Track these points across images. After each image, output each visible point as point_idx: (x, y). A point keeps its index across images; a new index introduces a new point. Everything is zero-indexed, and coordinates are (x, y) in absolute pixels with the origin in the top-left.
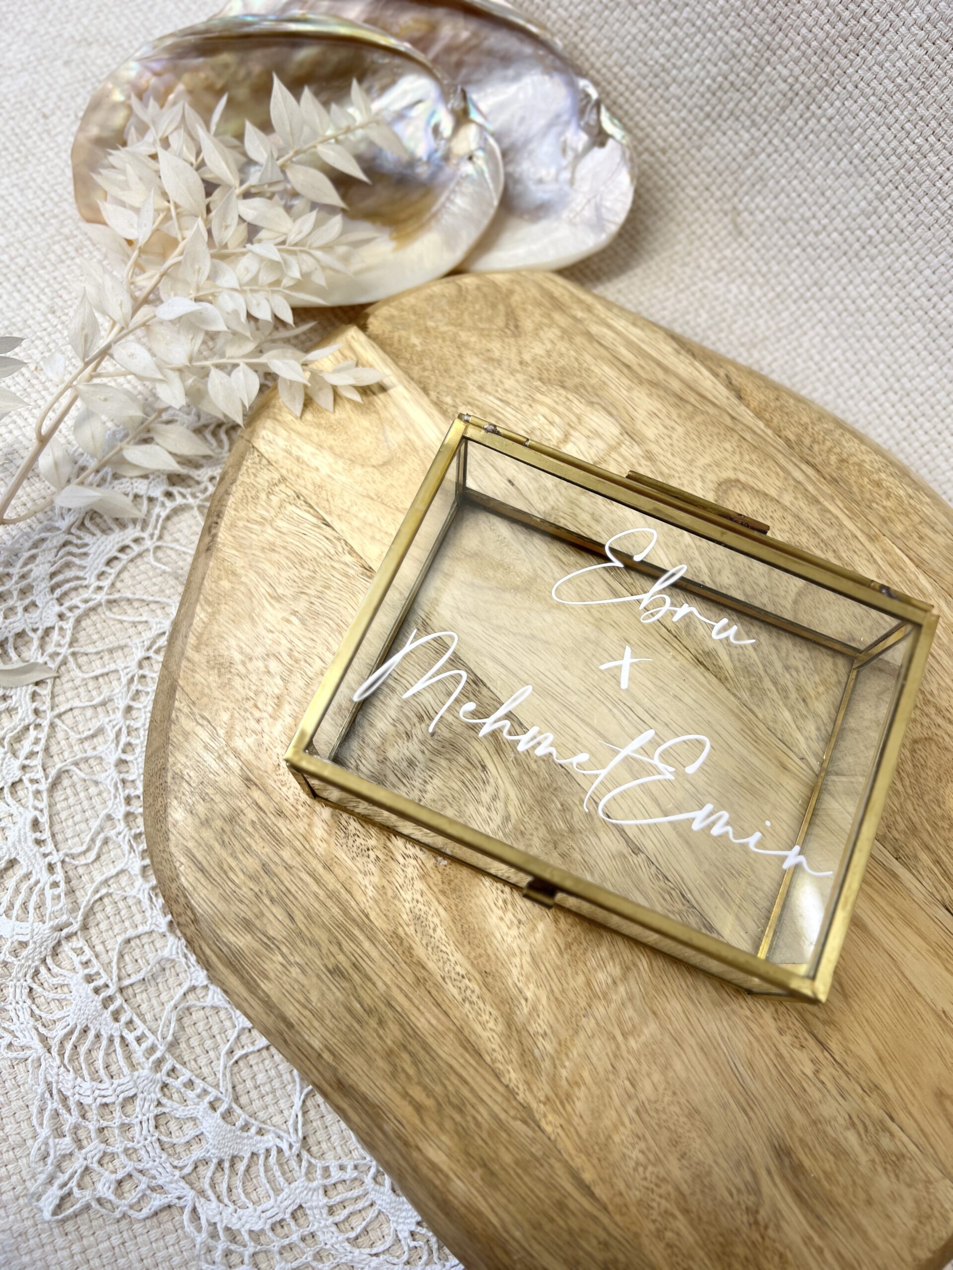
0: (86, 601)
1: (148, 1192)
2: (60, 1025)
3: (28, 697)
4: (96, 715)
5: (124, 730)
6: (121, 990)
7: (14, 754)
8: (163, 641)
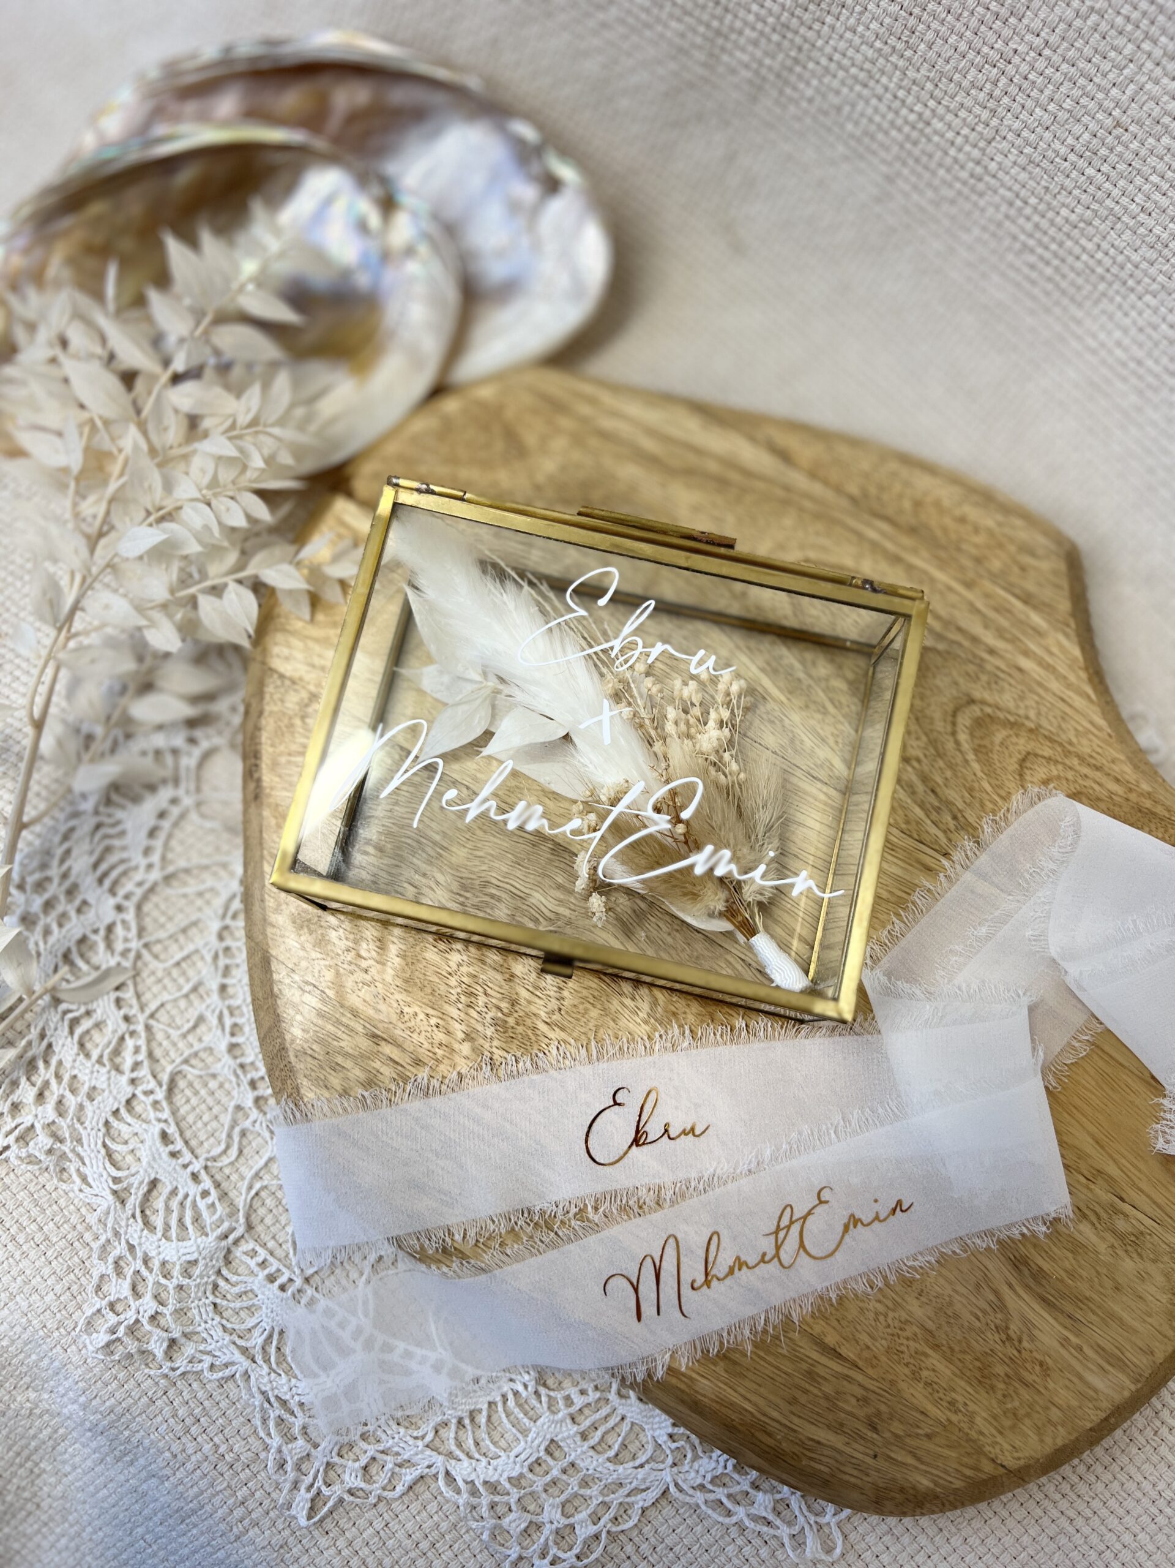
0: (140, 884)
1: (397, 1469)
2: (256, 1332)
3: (113, 1006)
4: (190, 1003)
5: (226, 1013)
6: (307, 1280)
7: (118, 1069)
8: (237, 905)
